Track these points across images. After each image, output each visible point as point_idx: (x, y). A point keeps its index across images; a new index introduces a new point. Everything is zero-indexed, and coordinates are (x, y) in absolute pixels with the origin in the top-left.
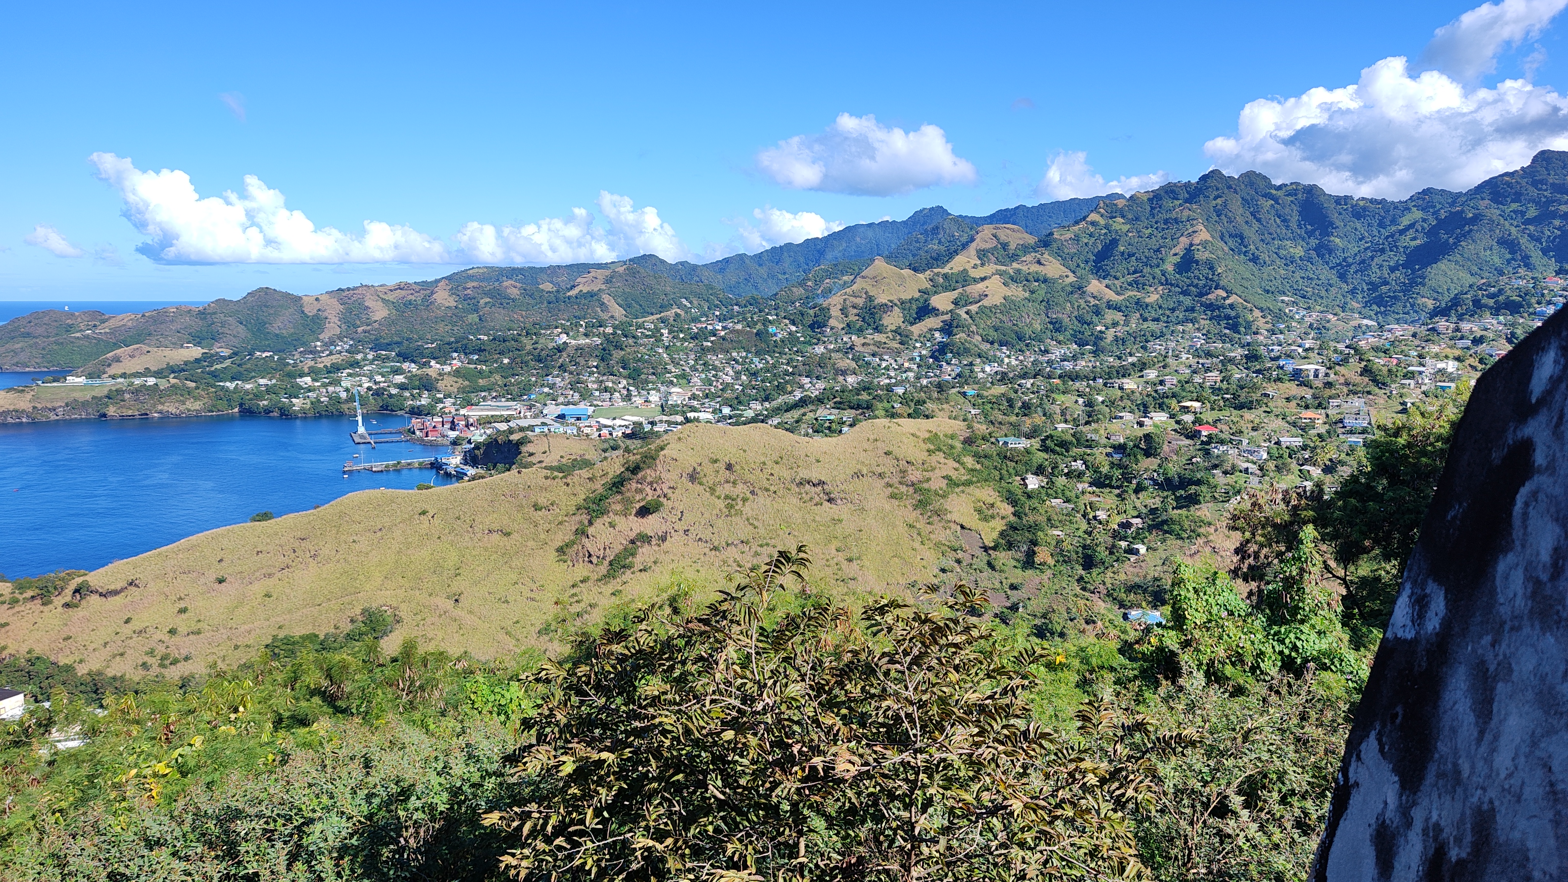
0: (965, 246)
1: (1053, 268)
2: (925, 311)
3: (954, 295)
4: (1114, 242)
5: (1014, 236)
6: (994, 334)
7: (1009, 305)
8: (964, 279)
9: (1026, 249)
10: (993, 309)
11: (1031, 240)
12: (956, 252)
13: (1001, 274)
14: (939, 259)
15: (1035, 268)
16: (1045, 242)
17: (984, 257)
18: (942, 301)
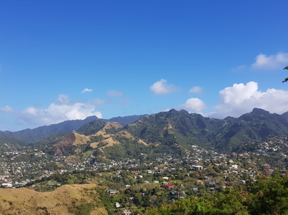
0: (102, 128)
1: (128, 135)
2: (88, 148)
3: (98, 143)
4: (146, 129)
5: (117, 125)
6: (110, 156)
7: (115, 146)
8: (101, 137)
9: (120, 129)
10: (110, 148)
11: (121, 127)
12: (99, 130)
13: (113, 137)
14: (94, 132)
15: (123, 135)
16: (126, 128)
17: (107, 131)
18: (94, 145)
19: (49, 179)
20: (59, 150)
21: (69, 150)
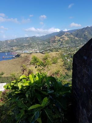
1: (72, 36)
2: (60, 41)
4: (78, 34)
6: (66, 43)
8: (63, 37)
9: (70, 34)
10: (67, 40)
12: (63, 35)
13: (67, 37)
14: (61, 36)
15: (70, 36)
16: (71, 34)
17: (66, 35)
18: (61, 40)
19: (48, 50)
20: (51, 42)
21: (54, 42)
